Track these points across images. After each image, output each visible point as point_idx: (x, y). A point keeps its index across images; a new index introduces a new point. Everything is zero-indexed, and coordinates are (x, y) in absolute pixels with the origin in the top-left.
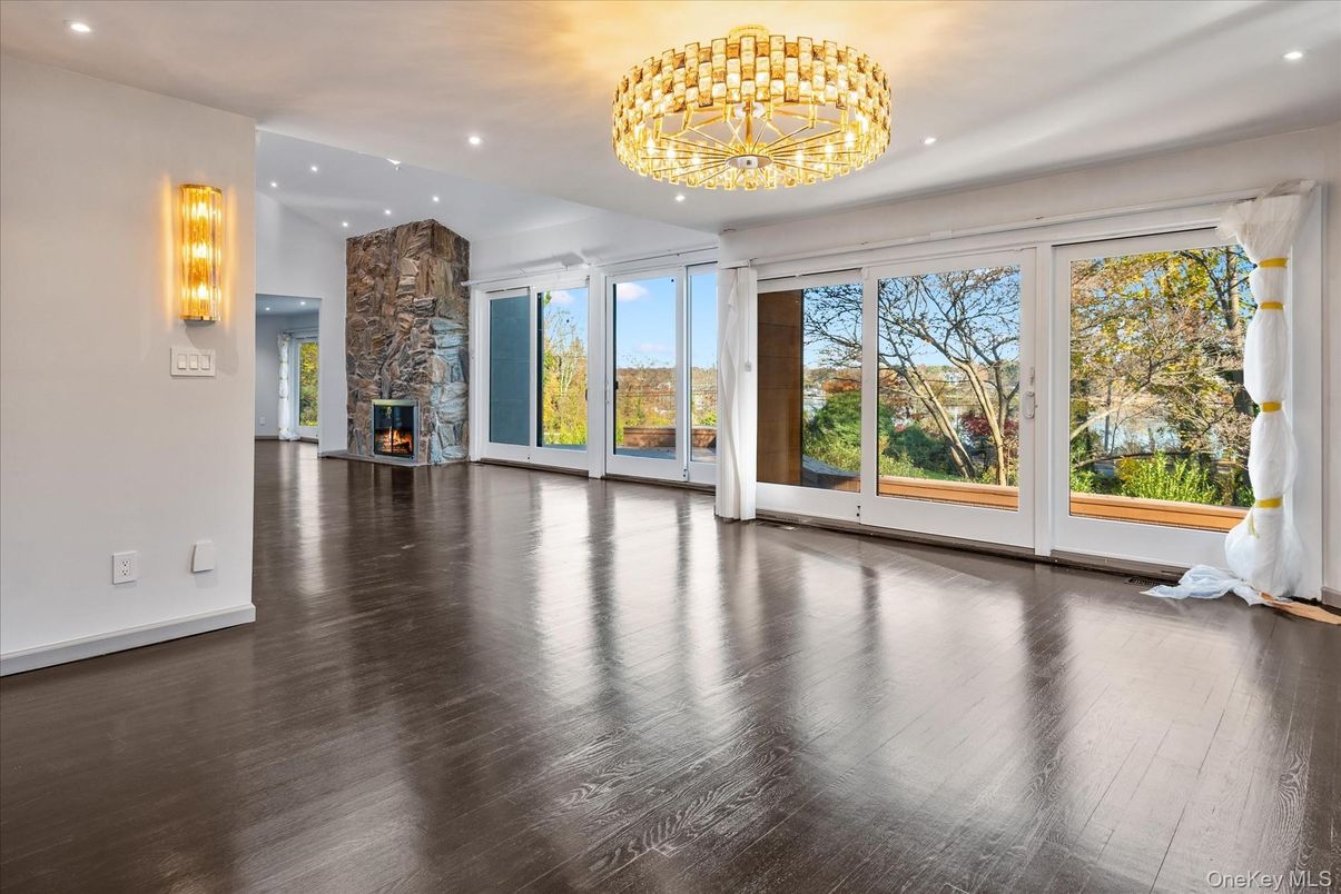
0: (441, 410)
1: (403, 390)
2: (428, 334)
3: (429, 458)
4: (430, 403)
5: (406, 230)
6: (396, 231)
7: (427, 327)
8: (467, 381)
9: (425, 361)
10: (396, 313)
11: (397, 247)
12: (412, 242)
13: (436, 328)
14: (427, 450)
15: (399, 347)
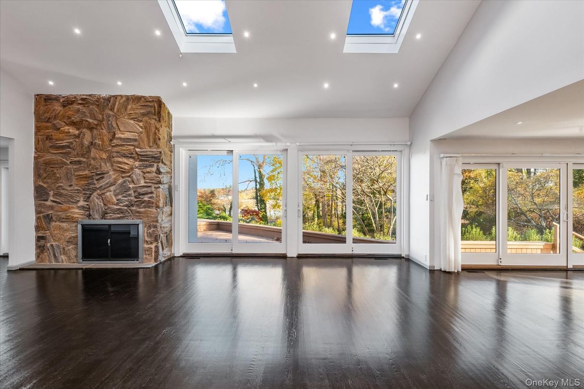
0: (163, 226)
1: (122, 213)
2: (154, 174)
3: (156, 259)
4: (157, 221)
5: (124, 99)
6: (111, 98)
7: (153, 169)
8: (171, 206)
9: (152, 193)
10: (110, 157)
11: (112, 109)
12: (132, 109)
13: (162, 170)
14: (153, 254)
15: (115, 182)
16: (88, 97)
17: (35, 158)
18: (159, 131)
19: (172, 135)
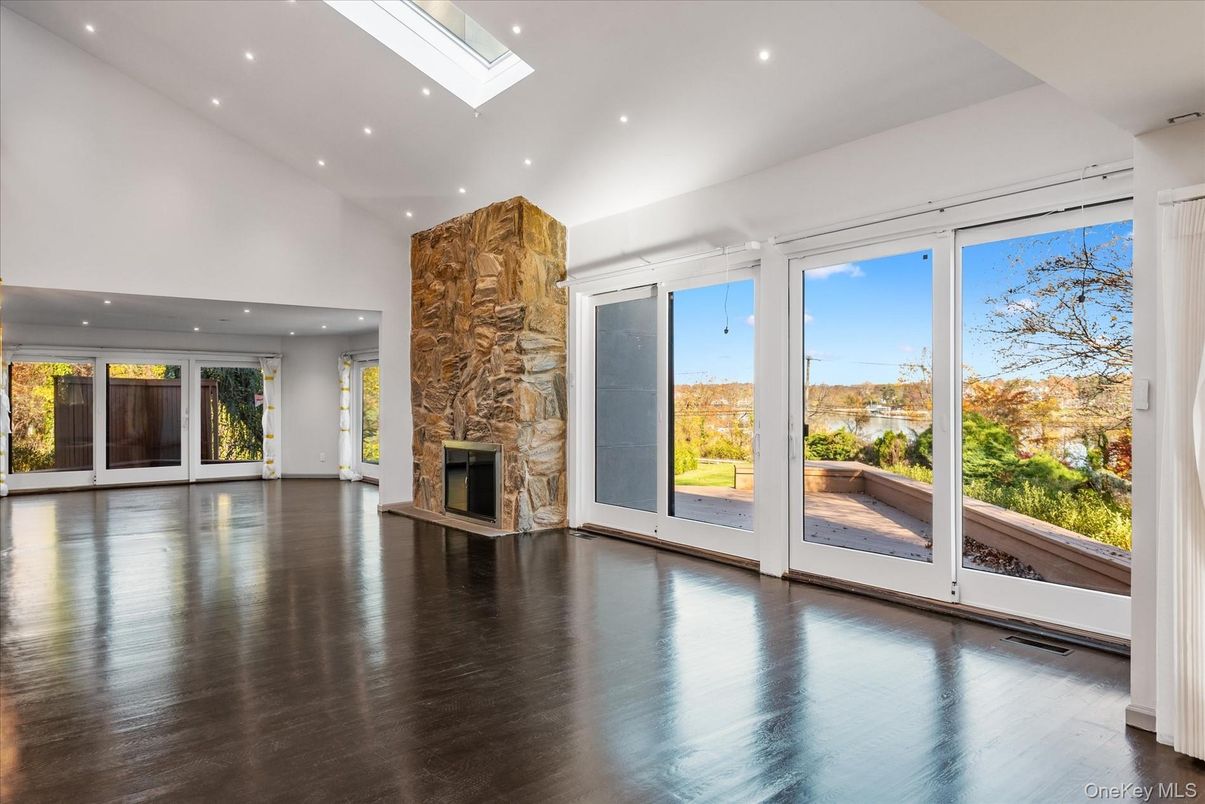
0: (531, 458)
1: (481, 429)
2: (515, 354)
3: (516, 524)
4: (517, 449)
5: (484, 215)
6: (471, 219)
7: (513, 344)
8: (564, 418)
9: (511, 391)
10: (472, 327)
11: (473, 240)
12: (493, 231)
13: (525, 345)
14: (513, 513)
15: (476, 372)
16: (450, 225)
17: (412, 338)
18: (520, 267)
19: (567, 268)
